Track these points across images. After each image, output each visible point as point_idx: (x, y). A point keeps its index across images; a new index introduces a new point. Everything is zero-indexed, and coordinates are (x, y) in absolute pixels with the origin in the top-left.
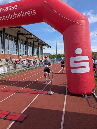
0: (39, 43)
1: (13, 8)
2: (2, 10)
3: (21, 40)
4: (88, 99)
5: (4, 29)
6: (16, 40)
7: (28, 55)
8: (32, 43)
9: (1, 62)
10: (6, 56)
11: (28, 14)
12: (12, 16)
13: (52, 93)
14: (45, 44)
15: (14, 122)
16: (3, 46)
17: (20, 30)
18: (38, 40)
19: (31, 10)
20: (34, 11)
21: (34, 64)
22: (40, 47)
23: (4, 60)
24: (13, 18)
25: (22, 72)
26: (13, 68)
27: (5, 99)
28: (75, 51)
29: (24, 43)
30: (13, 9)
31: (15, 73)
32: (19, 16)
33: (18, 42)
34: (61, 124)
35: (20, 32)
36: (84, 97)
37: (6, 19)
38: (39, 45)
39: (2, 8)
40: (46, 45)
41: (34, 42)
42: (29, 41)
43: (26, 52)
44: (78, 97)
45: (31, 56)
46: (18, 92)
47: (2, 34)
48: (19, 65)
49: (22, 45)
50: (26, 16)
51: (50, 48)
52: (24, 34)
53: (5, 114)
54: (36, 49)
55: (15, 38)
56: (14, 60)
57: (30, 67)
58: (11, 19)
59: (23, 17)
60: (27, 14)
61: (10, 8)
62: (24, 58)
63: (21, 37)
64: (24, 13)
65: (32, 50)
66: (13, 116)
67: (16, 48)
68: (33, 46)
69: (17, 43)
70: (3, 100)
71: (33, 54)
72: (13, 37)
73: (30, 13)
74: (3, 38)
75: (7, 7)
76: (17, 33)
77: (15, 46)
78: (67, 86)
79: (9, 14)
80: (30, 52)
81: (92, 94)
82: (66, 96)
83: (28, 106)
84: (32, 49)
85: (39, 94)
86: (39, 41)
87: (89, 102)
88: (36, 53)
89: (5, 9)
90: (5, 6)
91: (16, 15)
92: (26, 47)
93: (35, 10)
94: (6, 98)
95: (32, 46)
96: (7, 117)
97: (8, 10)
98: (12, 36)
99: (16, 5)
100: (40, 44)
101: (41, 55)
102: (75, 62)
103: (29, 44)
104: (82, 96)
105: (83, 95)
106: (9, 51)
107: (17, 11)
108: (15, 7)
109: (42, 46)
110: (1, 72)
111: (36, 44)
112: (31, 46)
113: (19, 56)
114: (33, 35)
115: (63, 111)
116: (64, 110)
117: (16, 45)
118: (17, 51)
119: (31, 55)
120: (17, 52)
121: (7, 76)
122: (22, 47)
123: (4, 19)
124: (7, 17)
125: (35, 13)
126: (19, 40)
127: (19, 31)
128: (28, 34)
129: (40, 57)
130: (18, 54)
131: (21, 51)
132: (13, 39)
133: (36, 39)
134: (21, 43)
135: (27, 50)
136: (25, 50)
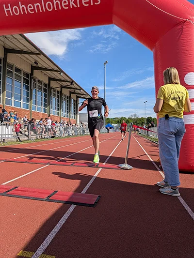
0: (73, 90)
3: (39, 81)
6: (29, 80)
8: (59, 89)
14: (83, 94)
17: (38, 60)
18: (71, 84)
22: (72, 100)
27: (30, 173)
28: (185, 78)
29: (44, 89)
33: (32, 84)
35: (37, 64)
38: (72, 95)
41: (62, 87)
42: (54, 84)
43: (45, 106)
45: (56, 115)
46: (52, 163)
47: (2, 66)
52: (45, 69)
53: (46, 193)
63: (37, 74)
65: (58, 104)
67: (27, 96)
68: (61, 96)
69: (29, 85)
71: (58, 110)
72: (22, 74)
74: (2, 73)
77: (24, 90)
80: (54, 106)
84: (58, 102)
85: (101, 169)
86: (72, 86)
92: (45, 96)
94: (32, 172)
95: (58, 96)
96: (53, 198)
98: (21, 71)
100: (74, 93)
101: (73, 116)
103: (52, 91)
106: (13, 100)
109: (78, 97)
112: (56, 96)
113: (32, 113)
114: (62, 72)
117: (28, 90)
118: (28, 102)
122: (39, 96)
126: (34, 80)
127: (35, 62)
128: (53, 70)
129: (72, 119)
130: (30, 108)
131: (37, 103)
132: (23, 77)
133: (67, 81)
134: (37, 87)
135: (47, 103)
136: (43, 103)
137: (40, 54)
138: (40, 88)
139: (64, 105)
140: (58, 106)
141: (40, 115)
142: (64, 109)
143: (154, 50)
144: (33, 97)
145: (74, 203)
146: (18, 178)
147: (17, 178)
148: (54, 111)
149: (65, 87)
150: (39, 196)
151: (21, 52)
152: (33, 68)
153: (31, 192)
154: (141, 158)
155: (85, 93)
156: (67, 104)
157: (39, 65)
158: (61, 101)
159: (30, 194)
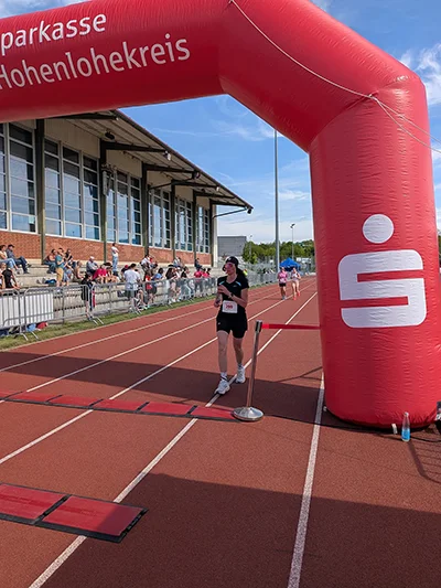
0: (199, 189)
1: (88, 26)
2: (36, 34)
3: (119, 173)
4: (416, 445)
5: (40, 123)
6: (96, 174)
7: (147, 244)
8: (168, 189)
9: (25, 270)
10: (47, 245)
11: (154, 55)
12: (83, 63)
13: (252, 413)
14: (225, 197)
15: (81, 539)
16: (35, 199)
17: (114, 128)
18: (193, 177)
19: (168, 41)
20: (181, 45)
21: (174, 284)
22: (200, 209)
23: (39, 261)
24: (82, 72)
25: (118, 318)
26: (79, 300)
27: (44, 437)
28: (364, 227)
29: (133, 191)
30: (88, 31)
31: (87, 325)
32: (112, 63)
33: (105, 183)
34: (293, 552)
35: (112, 137)
36: (399, 437)
37: (53, 76)
38: (198, 198)
39: (39, 26)
40: (231, 199)
41: (174, 183)
42: (154, 178)
43: (138, 230)
44: (369, 436)
45: (163, 248)
46: (99, 406)
47: (33, 147)
48: (105, 289)
49: (122, 199)
50: (145, 65)
51: (249, 212)
52: (133, 147)
53: (42, 505)
54: (182, 218)
55: (90, 162)
56: (84, 263)
57: (157, 300)
58: (76, 76)
59: (130, 67)
60: (148, 54)
61: (75, 29)
62: (129, 256)
63: (115, 159)
64: (134, 50)
65: (167, 223)
66: (79, 511)
67: (96, 210)
68: (173, 204)
69: (98, 187)
70: (32, 443)
71: (168, 237)
72: (82, 160)
73: (163, 53)
74: (34, 165)
75: (61, 25)
76: (102, 142)
77: (88, 199)
78: (322, 387)
79: (68, 54)
80: (157, 230)
81: (433, 422)
82: (317, 428)
83: (146, 470)
84: (167, 218)
85: (194, 420)
86: (197, 181)
87: (422, 459)
88: (182, 236)
89: (49, 32)
90: (52, 17)
91: (100, 61)
92: (137, 206)
93: (184, 41)
94: (47, 435)
95: (167, 205)
96: (51, 517)
97: (65, 35)
98: (77, 154)
99: (103, 16)
100: (203, 194)
101: (204, 246)
102: (363, 278)
103: (152, 194)
104: (391, 431)
105: (394, 426)
106: (64, 222)
107: (105, 44)
108: (95, 23)
109: (213, 203)
110: (25, 317)
111: (184, 193)
112: (163, 203)
113: (107, 247)
114: (171, 151)
115: (301, 496)
116: (307, 492)
117: (95, 196)
118: (96, 224)
119: (160, 245)
120: (96, 230)
121: (51, 336)
122: (120, 205)
123: (43, 74)
124: (60, 67)
125: (184, 54)
126: (109, 173)
127: (107, 135)
128: (149, 149)
129: (202, 255)
130: (103, 235)
131: (118, 223)
132: (82, 168)
133: (183, 171)
134: (116, 187)
135: (142, 223)
136: (133, 222)
138: (124, 191)
139: (182, 220)
140: (168, 227)
141: (125, 250)
142: (182, 230)
145: (83, 532)
146: (13, 455)
147: (9, 456)
149: (183, 182)
152: (108, 144)
153: (16, 499)
155: (228, 195)
156: (189, 220)
157: (118, 140)
158: (173, 214)
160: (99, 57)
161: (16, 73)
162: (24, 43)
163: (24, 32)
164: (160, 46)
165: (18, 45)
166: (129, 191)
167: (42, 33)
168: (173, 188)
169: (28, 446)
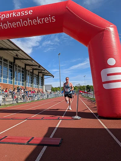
0: (40, 71)
1: (27, 13)
2: (12, 15)
3: (19, 66)
6: (12, 66)
8: (32, 71)
11: (45, 20)
12: (25, 22)
14: (47, 73)
18: (39, 67)
19: (50, 17)
20: (53, 18)
22: (40, 77)
24: (26, 26)
27: (15, 126)
29: (22, 71)
31: (12, 105)
32: (34, 22)
33: (15, 68)
35: (18, 56)
37: (16, 26)
38: (39, 74)
41: (33, 69)
42: (28, 68)
43: (23, 81)
45: (30, 87)
50: (43, 23)
51: (53, 77)
52: (23, 59)
58: (23, 26)
59: (39, 24)
60: (44, 20)
61: (24, 14)
63: (18, 62)
64: (40, 19)
65: (31, 80)
67: (11, 76)
68: (33, 75)
69: (13, 69)
73: (48, 20)
75: (20, 13)
79: (21, 20)
80: (28, 81)
84: (31, 78)
86: (39, 69)
89: (16, 15)
90: (16, 12)
91: (30, 22)
92: (23, 75)
93: (54, 17)
95: (31, 75)
96: (31, 142)
97: (20, 15)
98: (7, 61)
99: (32, 11)
100: (41, 73)
101: (41, 87)
103: (27, 72)
106: (2, 79)
107: (32, 17)
108: (29, 12)
109: (43, 75)
111: (36, 72)
113: (14, 86)
114: (33, 60)
117: (12, 72)
122: (19, 75)
123: (13, 25)
124: (18, 23)
125: (54, 20)
126: (16, 66)
127: (16, 55)
128: (28, 59)
129: (40, 89)
130: (13, 83)
131: (18, 79)
132: (8, 64)
133: (36, 66)
134: (18, 70)
135: (24, 79)
136: (22, 79)
137: (19, 50)
138: (20, 71)
139: (35, 80)
140: (31, 81)
142: (35, 83)
143: (88, 46)
144: (15, 76)
145: (46, 145)
146: (7, 130)
147: (6, 130)
148: (28, 85)
149: (36, 69)
150: (22, 142)
151: (8, 49)
152: (15, 59)
153: (16, 139)
154: (85, 111)
155: (48, 73)
156: (37, 80)
157: (19, 57)
158: (33, 78)
159: (16, 141)
160: (30, 20)
161: (5, 25)
162: (8, 17)
163: (8, 14)
164: (47, 18)
165: (7, 17)
166: (21, 71)
167: (14, 14)
168: (33, 71)
169: (11, 128)
